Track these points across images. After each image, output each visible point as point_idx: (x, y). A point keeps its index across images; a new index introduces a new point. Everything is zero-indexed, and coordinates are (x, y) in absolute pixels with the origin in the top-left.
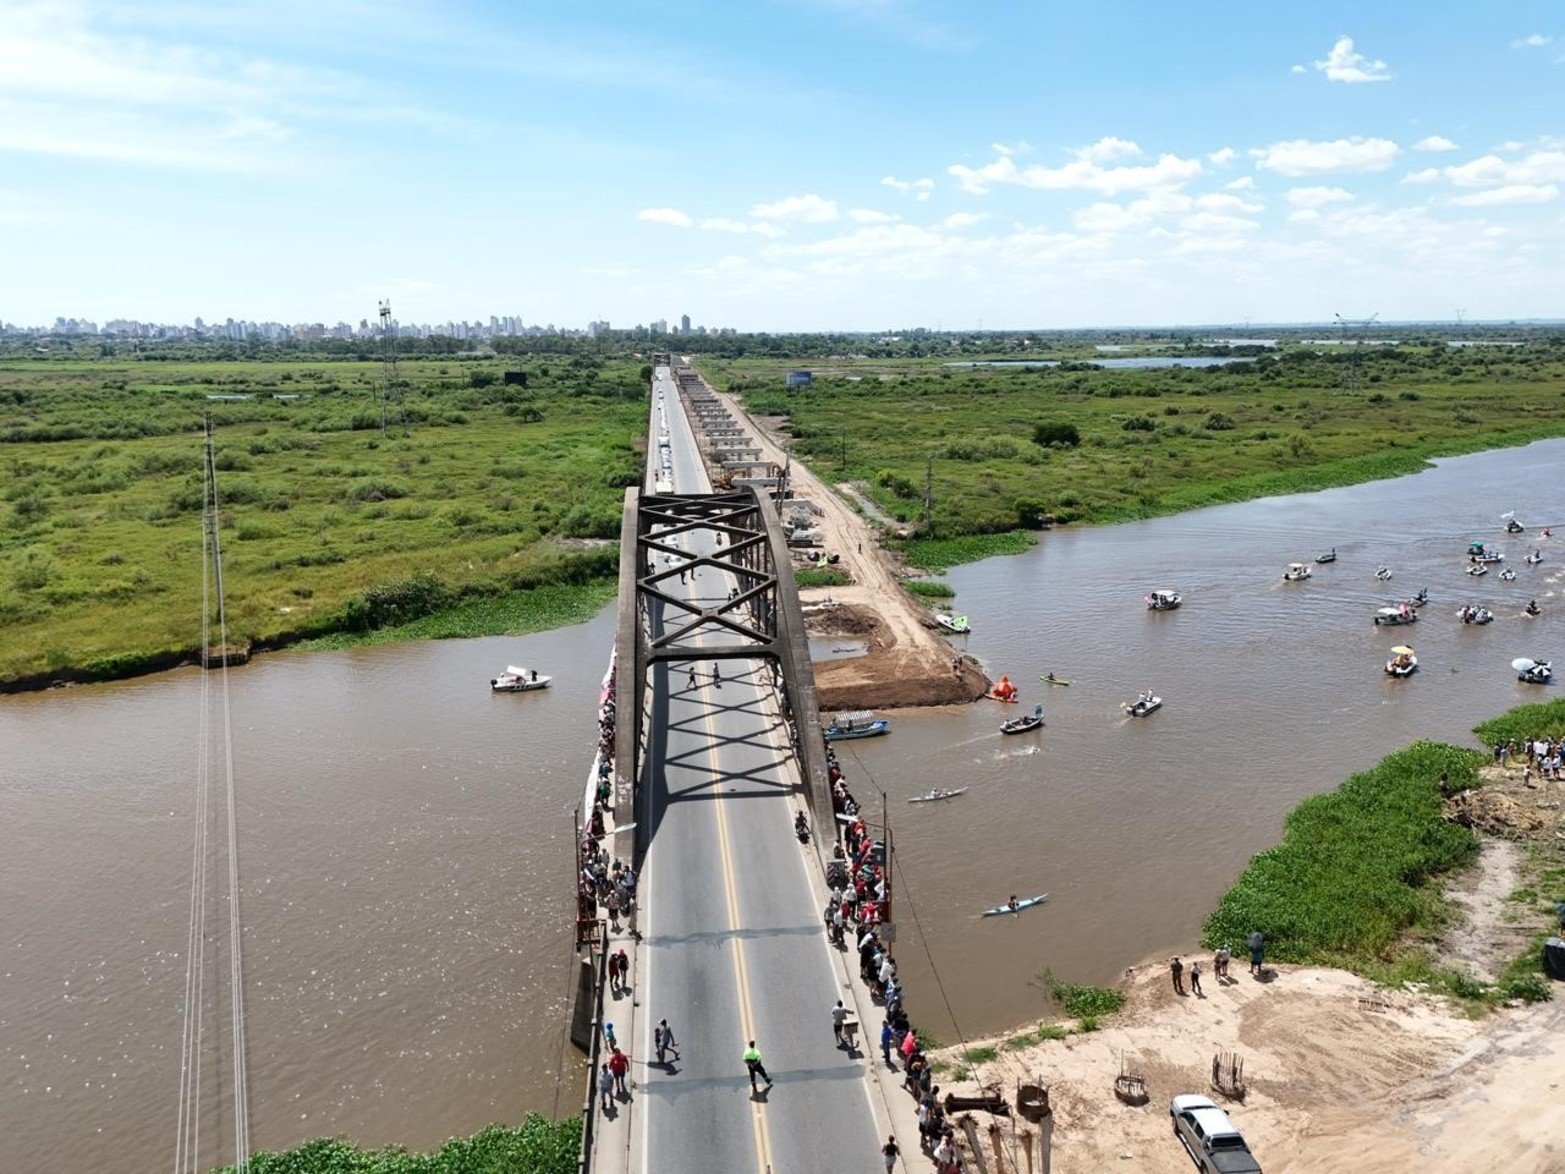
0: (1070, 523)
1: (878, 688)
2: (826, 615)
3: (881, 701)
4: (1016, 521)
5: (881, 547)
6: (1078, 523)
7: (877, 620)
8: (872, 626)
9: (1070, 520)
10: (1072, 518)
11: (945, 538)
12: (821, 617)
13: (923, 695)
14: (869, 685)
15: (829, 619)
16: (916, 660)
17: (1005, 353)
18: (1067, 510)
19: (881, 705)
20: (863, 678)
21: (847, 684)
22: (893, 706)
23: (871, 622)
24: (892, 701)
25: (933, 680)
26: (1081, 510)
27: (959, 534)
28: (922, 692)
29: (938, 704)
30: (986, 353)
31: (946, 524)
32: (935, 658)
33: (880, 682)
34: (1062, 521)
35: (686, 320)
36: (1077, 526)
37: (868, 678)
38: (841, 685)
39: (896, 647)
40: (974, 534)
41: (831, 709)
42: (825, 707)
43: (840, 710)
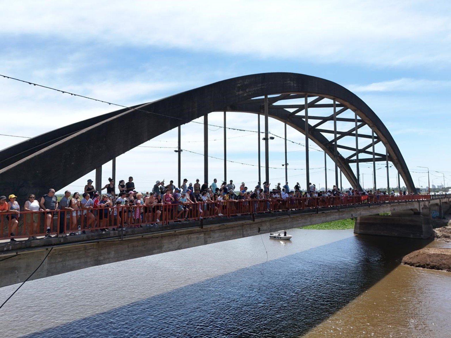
41: (433, 267)
42: (428, 265)
43: (442, 269)
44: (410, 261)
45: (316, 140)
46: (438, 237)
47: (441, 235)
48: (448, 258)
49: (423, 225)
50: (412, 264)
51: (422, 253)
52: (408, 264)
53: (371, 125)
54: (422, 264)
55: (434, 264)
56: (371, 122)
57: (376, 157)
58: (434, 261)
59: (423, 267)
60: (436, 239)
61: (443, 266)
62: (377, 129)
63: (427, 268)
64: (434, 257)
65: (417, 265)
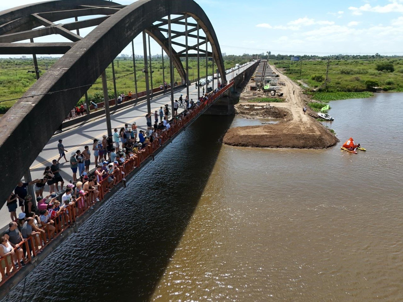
0: (388, 91)
1: (271, 137)
2: (265, 110)
3: (272, 143)
4: (365, 88)
5: (304, 93)
6: (392, 91)
7: (288, 113)
8: (285, 115)
9: (389, 90)
10: (390, 89)
11: (332, 92)
12: (263, 111)
13: (296, 142)
14: (267, 135)
15: (266, 112)
16: (299, 127)
17: (367, 59)
18: (388, 86)
19: (271, 145)
20: (265, 132)
21: (255, 134)
22: (278, 147)
23: (285, 114)
24: (278, 144)
25: (303, 135)
26: (395, 86)
27: (338, 91)
28: (296, 141)
29: (304, 147)
30: (361, 59)
31: (333, 87)
32: (309, 126)
33: (274, 134)
34: (385, 90)
35: (270, 53)
36: (392, 92)
37: (268, 132)
38: (252, 134)
39: (291, 122)
40: (345, 91)
41: (243, 145)
42: (240, 144)
43: (248, 146)
44: (229, 141)
45: (155, 37)
46: (237, 113)
47: (239, 112)
48: (252, 137)
49: (229, 105)
50: (230, 144)
51: (236, 135)
52: (227, 144)
53: (205, 31)
54: (236, 144)
55: (244, 142)
56: (207, 28)
57: (200, 53)
58: (244, 141)
59: (237, 145)
60: (236, 115)
61: (249, 144)
62: (209, 34)
63: (240, 146)
64: (244, 138)
65: (234, 144)
